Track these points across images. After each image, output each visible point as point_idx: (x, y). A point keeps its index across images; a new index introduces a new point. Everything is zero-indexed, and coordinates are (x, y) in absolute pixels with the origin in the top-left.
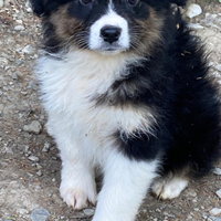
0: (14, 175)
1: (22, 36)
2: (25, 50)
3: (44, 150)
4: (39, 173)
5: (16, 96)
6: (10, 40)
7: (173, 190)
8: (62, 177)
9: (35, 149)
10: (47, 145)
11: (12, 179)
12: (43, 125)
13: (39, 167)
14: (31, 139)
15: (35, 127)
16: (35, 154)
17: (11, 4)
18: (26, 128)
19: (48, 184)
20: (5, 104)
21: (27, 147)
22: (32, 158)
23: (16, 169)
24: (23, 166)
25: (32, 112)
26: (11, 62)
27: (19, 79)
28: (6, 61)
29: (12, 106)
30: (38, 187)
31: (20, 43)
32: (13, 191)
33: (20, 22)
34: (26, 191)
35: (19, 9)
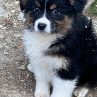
0: (15, 88)
1: (17, 30)
2: (18, 36)
3: (27, 77)
4: (25, 87)
5: (14, 54)
6: (11, 31)
7: (82, 94)
8: (36, 88)
9: (23, 77)
10: (28, 75)
11: (14, 89)
12: (26, 67)
13: (25, 84)
14: (21, 73)
15: (23, 67)
16: (23, 79)
17: (12, 17)
18: (19, 68)
19: (29, 92)
20: (10, 58)
21: (20, 76)
22: (22, 81)
23: (15, 85)
24: (18, 84)
25: (21, 61)
26: (12, 41)
27: (16, 48)
28: (10, 40)
29: (13, 59)
30: (25, 93)
31: (16, 33)
32: (14, 95)
33: (16, 24)
34: (20, 95)
35: (15, 19)
